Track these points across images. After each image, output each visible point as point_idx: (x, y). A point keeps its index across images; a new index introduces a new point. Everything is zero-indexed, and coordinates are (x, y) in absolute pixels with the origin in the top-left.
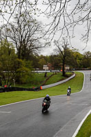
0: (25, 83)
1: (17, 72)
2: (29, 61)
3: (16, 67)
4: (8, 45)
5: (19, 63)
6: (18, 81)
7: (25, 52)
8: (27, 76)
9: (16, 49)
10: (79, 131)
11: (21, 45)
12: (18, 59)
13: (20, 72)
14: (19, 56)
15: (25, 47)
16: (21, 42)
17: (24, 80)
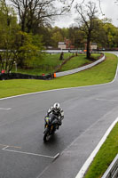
0: (31, 68)
1: (20, 52)
2: (37, 36)
3: (18, 43)
4: (7, 11)
5: (23, 38)
7: (32, 22)
8: (34, 58)
9: (18, 16)
10: (108, 137)
11: (26, 11)
12: (21, 32)
13: (24, 51)
14: (23, 27)
15: (32, 13)
16: (26, 7)
17: (30, 63)
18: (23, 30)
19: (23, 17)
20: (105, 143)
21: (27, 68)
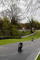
2: (16, 26)
3: (10, 28)
5: (12, 26)
6: (11, 35)
7: (15, 22)
8: (15, 32)
9: (10, 20)
10: (38, 56)
11: (13, 19)
13: (12, 30)
14: (12, 23)
16: (12, 18)
17: (14, 34)
18: (12, 24)
19: (12, 21)
20: (37, 58)
21: (13, 35)
